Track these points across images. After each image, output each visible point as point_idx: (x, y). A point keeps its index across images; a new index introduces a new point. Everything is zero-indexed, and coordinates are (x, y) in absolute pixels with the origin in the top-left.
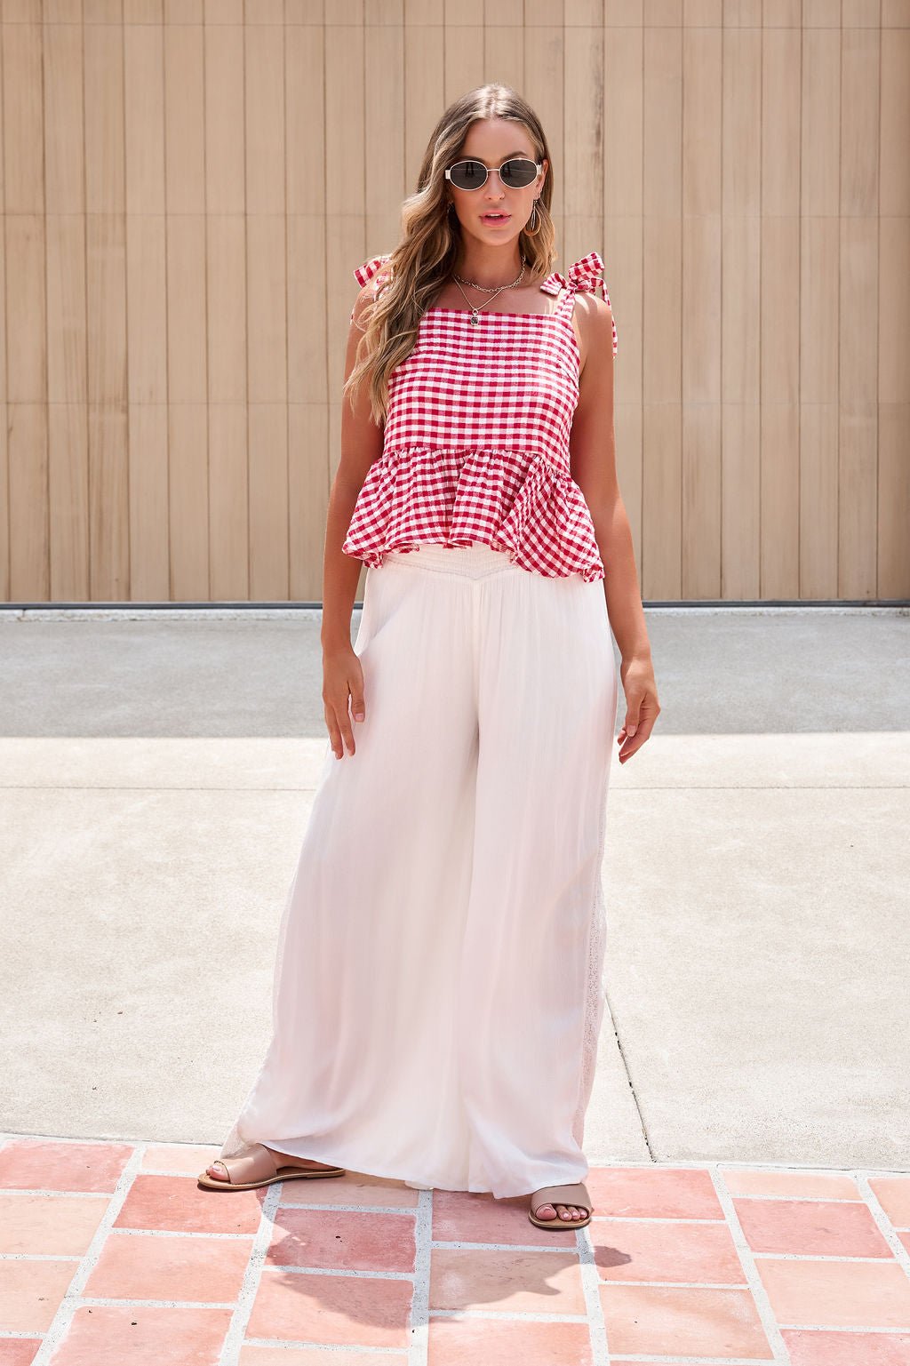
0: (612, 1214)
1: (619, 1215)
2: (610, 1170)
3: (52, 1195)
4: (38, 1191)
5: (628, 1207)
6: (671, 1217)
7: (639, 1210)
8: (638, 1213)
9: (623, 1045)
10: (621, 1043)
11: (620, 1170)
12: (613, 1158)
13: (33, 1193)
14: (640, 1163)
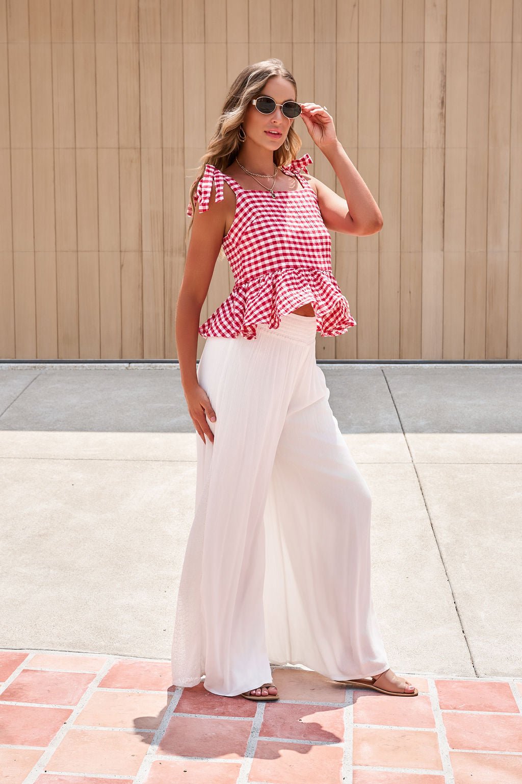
0: (455, 708)
1: (459, 709)
2: (452, 681)
3: (140, 693)
4: (133, 690)
5: (464, 704)
6: (489, 711)
7: (470, 706)
8: (470, 708)
9: (459, 609)
10: (457, 607)
11: (459, 682)
12: (454, 675)
13: (130, 691)
14: (471, 678)
